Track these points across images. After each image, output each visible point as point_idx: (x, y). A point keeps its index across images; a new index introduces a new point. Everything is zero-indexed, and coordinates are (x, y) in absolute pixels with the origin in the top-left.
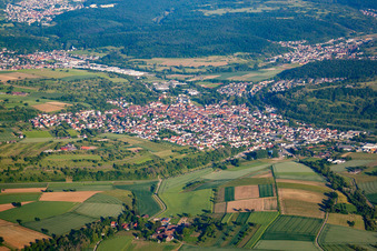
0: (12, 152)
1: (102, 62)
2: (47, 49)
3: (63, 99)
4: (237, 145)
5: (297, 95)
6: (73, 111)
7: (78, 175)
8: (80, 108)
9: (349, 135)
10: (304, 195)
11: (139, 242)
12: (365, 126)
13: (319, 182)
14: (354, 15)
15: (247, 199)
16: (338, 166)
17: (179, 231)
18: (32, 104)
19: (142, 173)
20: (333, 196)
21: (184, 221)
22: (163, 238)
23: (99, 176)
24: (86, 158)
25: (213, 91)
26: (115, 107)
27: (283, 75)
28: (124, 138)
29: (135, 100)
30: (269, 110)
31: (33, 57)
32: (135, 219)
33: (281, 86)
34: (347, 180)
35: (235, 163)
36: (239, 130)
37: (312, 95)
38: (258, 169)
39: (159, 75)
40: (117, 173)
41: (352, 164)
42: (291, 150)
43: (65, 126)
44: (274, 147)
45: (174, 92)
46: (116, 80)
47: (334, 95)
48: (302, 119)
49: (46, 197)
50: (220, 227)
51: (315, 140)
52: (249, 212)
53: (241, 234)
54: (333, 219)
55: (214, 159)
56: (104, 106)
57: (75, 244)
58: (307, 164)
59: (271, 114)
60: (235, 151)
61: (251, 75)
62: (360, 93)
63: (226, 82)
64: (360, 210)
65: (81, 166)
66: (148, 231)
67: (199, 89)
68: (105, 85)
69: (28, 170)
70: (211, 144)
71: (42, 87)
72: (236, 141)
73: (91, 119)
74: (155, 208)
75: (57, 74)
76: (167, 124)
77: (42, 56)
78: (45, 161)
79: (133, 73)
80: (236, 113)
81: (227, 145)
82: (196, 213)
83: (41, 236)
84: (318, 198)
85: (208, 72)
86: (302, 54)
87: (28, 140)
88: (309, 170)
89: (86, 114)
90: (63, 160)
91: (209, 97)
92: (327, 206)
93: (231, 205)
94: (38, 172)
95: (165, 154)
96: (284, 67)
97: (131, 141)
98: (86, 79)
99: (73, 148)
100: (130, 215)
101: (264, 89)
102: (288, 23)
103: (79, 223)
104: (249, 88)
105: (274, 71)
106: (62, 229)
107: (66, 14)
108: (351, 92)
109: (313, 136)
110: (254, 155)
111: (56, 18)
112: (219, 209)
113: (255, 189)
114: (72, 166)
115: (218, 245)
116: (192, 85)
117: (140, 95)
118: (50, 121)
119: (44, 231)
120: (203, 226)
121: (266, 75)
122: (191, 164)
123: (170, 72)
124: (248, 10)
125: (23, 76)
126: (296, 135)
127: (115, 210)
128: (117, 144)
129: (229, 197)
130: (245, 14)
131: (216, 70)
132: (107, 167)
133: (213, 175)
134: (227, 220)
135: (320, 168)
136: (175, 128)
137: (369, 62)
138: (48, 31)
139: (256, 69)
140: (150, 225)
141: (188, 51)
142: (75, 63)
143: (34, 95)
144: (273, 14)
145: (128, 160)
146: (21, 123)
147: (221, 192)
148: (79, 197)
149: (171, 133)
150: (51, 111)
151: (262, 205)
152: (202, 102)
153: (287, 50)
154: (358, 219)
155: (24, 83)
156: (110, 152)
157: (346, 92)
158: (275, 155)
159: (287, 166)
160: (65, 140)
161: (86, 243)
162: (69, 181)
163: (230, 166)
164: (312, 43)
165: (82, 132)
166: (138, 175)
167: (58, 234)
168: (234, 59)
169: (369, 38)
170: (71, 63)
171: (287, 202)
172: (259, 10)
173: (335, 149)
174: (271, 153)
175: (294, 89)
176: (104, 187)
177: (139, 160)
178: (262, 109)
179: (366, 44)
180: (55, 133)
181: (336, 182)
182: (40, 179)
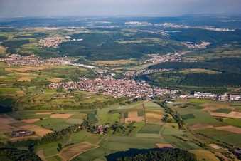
0: (40, 98)
1: (77, 62)
2: (55, 57)
3: (61, 77)
4: (130, 96)
5: (154, 76)
6: (65, 82)
7: (66, 107)
8: (68, 81)
9: (175, 92)
10: (155, 116)
11: (89, 134)
12: (181, 88)
13: (162, 110)
14: (178, 44)
15: (133, 117)
16: (170, 104)
17: (106, 129)
18: (48, 79)
19: (92, 106)
20: (167, 116)
21: (108, 126)
22: (99, 133)
23: (74, 108)
24: (70, 101)
25: (121, 74)
26: (82, 80)
27: (149, 68)
28: (85, 93)
29: (90, 77)
30: (143, 81)
31: (49, 60)
32: (88, 125)
33: (148, 72)
34: (173, 110)
35: (129, 103)
36: (131, 90)
37: (160, 76)
38: (138, 105)
39: (100, 68)
40: (81, 107)
41: (175, 103)
42: (151, 98)
43: (61, 88)
44: (145, 96)
45: (105, 74)
46: (82, 69)
47: (169, 76)
48: (156, 85)
49: (53, 116)
50: (122, 128)
51: (161, 94)
52: (134, 122)
53: (130, 131)
54: (167, 125)
55: (121, 101)
56: (77, 80)
57: (64, 134)
58: (157, 103)
59: (144, 83)
60: (129, 98)
61: (136, 68)
62: (179, 75)
63: (126, 70)
64: (177, 121)
65: (67, 104)
66: (93, 129)
67: (115, 73)
68: (77, 71)
69: (46, 105)
70: (120, 95)
71: (52, 72)
72: (130, 94)
73: (71, 85)
74: (96, 121)
75: (59, 67)
76: (102, 87)
77: (53, 60)
78: (53, 102)
79: (89, 67)
80: (130, 83)
81: (126, 96)
82: (112, 122)
83: (50, 132)
84: (161, 117)
85: (119, 66)
86: (157, 59)
87: (46, 93)
88: (158, 105)
89: (70, 83)
90: (60, 101)
91: (119, 77)
92: (164, 120)
93: (127, 120)
94: (50, 106)
95: (101, 99)
96: (150, 64)
97: (88, 94)
98: (70, 69)
99: (64, 97)
100: (86, 124)
101: (141, 73)
102: (152, 47)
103: (65, 127)
104: (135, 73)
105: (146, 66)
106: (59, 129)
107: (63, 43)
108: (176, 75)
109: (160, 92)
110: (136, 99)
111: (59, 45)
112: (122, 121)
113: (136, 113)
114: (63, 104)
115: (121, 135)
116: (113, 71)
117: (92, 75)
118: (55, 86)
119: (52, 129)
120: (114, 128)
121: (142, 68)
122: (111, 103)
123: (104, 66)
124: (136, 42)
125: (45, 68)
126: (154, 92)
127: (80, 121)
128: (82, 95)
129: (126, 116)
130: (135, 43)
131: (123, 66)
132: (78, 104)
133: (120, 108)
134: (125, 126)
135: (162, 105)
136: (105, 89)
137: (183, 63)
138: (56, 50)
139: (138, 65)
140: (94, 128)
141: (111, 58)
142: (66, 62)
143: (50, 75)
144: (145, 43)
145: (86, 101)
146: (44, 86)
147: (123, 115)
148: (66, 116)
149: (103, 91)
150: (56, 82)
151: (139, 119)
152: (116, 78)
153: (151, 58)
154: (177, 125)
155: (46, 70)
156: (79, 98)
157: (173, 74)
158: (145, 100)
159: (150, 104)
160: (61, 94)
161: (68, 134)
162: (62, 110)
163: (127, 104)
164: (161, 55)
165: (68, 90)
166: (90, 107)
167: (57, 131)
168: (130, 61)
169: (183, 53)
170: (65, 62)
171: (149, 118)
172: (140, 42)
173: (169, 97)
174: (143, 99)
175: (153, 73)
176: (76, 112)
177: (90, 101)
178: (140, 81)
179: (182, 56)
180: (57, 91)
181: (168, 111)
182: (51, 109)
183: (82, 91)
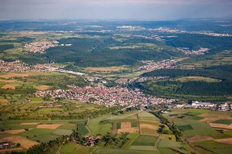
0: (25, 107)
1: (65, 69)
2: (42, 63)
3: (48, 84)
4: (122, 105)
5: (149, 83)
6: (52, 90)
7: (53, 117)
8: (56, 89)
9: (171, 101)
10: (150, 126)
11: (79, 146)
12: (177, 97)
13: (157, 121)
14: (174, 50)
15: (126, 128)
16: (166, 114)
17: (96, 141)
18: (35, 86)
19: (81, 116)
20: (163, 127)
21: (99, 137)
22: (89, 145)
23: (63, 117)
24: (57, 110)
25: (113, 81)
26: (70, 88)
27: (143, 75)
28: (74, 102)
29: (79, 85)
30: (137, 90)
31: (36, 67)
32: (78, 137)
33: (142, 79)
34: (169, 120)
35: (121, 112)
36: (124, 98)
37: (155, 83)
38: (131, 115)
39: (90, 75)
40: (70, 117)
41: (171, 113)
42: (146, 107)
43: (48, 96)
44: (139, 106)
45: (96, 82)
46: (71, 77)
47: (164, 84)
48: (151, 94)
49: (40, 127)
50: (114, 140)
51: (156, 103)
52: (127, 134)
53: (123, 143)
54: (163, 136)
55: (113, 111)
56: (66, 88)
57: (51, 147)
58: (152, 113)
59: (138, 92)
60: (122, 107)
61: (129, 75)
62: (175, 83)
63: (119, 78)
64: (174, 133)
65: (55, 113)
66: (83, 141)
67: (107, 80)
68: (66, 78)
69: (32, 115)
70: (112, 104)
71: (39, 79)
72: (122, 103)
73: (60, 93)
74: (87, 132)
75: (46, 74)
76: (93, 95)
77: (40, 66)
78: (39, 111)
79: (79, 74)
80: (123, 91)
81: (118, 105)
82: (104, 134)
83: (37, 143)
84: (157, 128)
85: (111, 74)
86: (151, 66)
87: (33, 102)
88: (153, 116)
89: (58, 91)
90: (47, 111)
91: (111, 85)
92: (160, 131)
93: (119, 131)
94: (36, 116)
95: (91, 108)
96: (144, 72)
97: (77, 103)
98: (58, 76)
99: (52, 106)
100: (76, 135)
101: (135, 81)
102: (146, 53)
103: (53, 138)
104: (128, 80)
105: (139, 73)
106: (46, 141)
107: (51, 48)
108: (172, 83)
109: (155, 101)
110: (130, 109)
111: (46, 50)
112: (114, 132)
113: (130, 123)
114: (51, 113)
115: (113, 148)
116: (104, 79)
117: (81, 83)
118: (42, 94)
119: (38, 141)
120: (107, 140)
121: (136, 75)
122: (103, 113)
123: (95, 73)
124: (129, 47)
125: (31, 75)
126: (148, 101)
127: (69, 132)
128: (71, 104)
129: (119, 127)
130: (128, 49)
131: (115, 73)
132: (66, 114)
133: (112, 118)
134: (117, 137)
135: (158, 115)
136: (96, 97)
137: (180, 70)
138: (42, 56)
139: (132, 72)
140: (84, 139)
141: (102, 65)
142: (54, 69)
143: (36, 82)
144: (139, 49)
145: (75, 111)
146: (30, 95)
147: (115, 125)
148: (54, 127)
149: (94, 100)
150: (42, 90)
151: (132, 130)
152: (108, 86)
153: (145, 64)
154: (173, 137)
155: (31, 77)
156: (68, 107)
157: (169, 82)
158: (139, 109)
159: (144, 114)
160: (49, 102)
161: (56, 146)
162: (50, 120)
163: (119, 114)
164: (156, 62)
165: (56, 99)
166: (80, 117)
167: (44, 143)
168: (123, 68)
169: (180, 60)
170: (52, 69)
171: (144, 129)
172: (133, 47)
173: (165, 107)
174: (137, 108)
175: (148, 81)
176: (65, 122)
177: (80, 111)
178: (134, 89)
179: (179, 62)
180: (44, 99)
181: (164, 121)
182: (37, 119)
183: (70, 99)
